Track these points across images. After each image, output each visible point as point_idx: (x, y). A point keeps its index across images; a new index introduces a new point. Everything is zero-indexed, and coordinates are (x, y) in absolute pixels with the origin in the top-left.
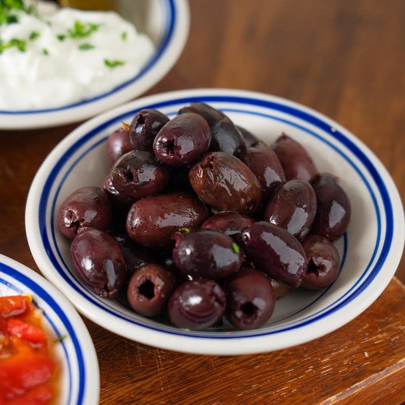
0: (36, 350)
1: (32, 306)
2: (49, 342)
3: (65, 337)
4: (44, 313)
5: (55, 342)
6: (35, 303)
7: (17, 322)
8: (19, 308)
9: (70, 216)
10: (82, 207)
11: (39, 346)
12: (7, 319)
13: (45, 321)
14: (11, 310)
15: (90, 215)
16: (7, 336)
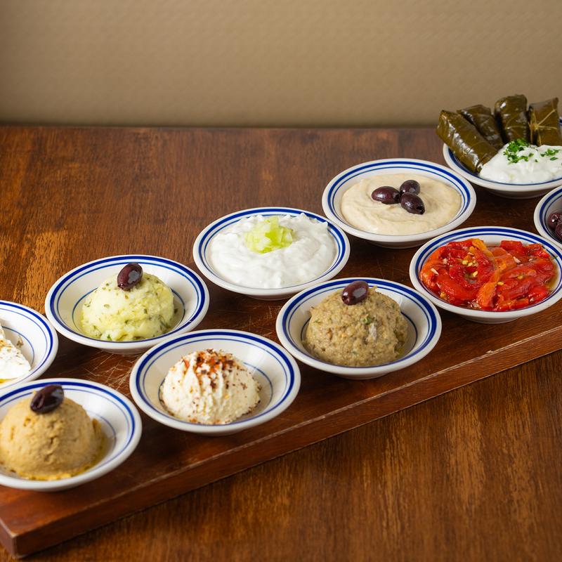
0: (546, 260)
1: (542, 248)
2: (550, 259)
3: (557, 256)
4: (547, 250)
5: (553, 259)
6: (543, 246)
7: (538, 252)
8: (537, 248)
9: (554, 218)
12: (533, 251)
13: (547, 252)
14: (534, 249)
16: (534, 256)
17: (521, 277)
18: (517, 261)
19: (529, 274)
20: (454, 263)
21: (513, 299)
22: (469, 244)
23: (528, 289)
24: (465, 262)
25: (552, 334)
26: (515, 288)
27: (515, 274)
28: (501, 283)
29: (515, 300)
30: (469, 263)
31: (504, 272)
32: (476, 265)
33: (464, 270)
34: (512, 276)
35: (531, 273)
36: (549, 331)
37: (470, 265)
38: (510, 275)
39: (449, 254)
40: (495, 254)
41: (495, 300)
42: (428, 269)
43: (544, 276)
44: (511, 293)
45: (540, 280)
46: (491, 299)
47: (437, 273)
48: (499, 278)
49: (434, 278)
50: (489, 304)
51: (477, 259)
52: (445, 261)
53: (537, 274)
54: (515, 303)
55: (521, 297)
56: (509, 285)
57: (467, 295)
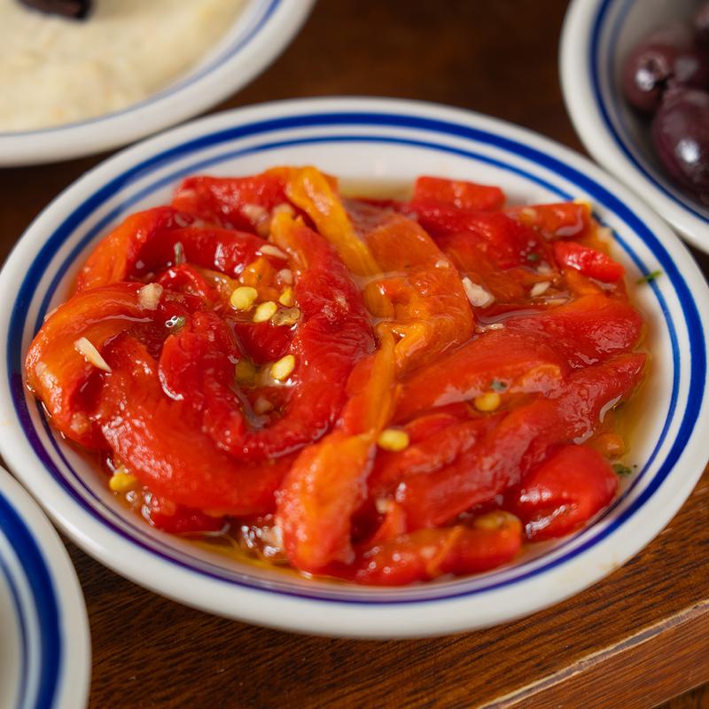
0: (608, 293)
1: (593, 222)
2: (628, 284)
3: (658, 273)
4: (615, 235)
5: (639, 283)
6: (596, 217)
7: (572, 245)
8: (572, 224)
9: (651, 67)
10: (672, 53)
11: (611, 287)
12: (552, 242)
13: (617, 249)
14: (558, 228)
15: (686, 67)
16: (556, 268)
17: (490, 402)
18: (479, 295)
19: (528, 384)
20: (191, 306)
21: (445, 526)
22: (273, 190)
23: (522, 464)
24: (240, 298)
25: (620, 662)
26: (456, 464)
27: (466, 386)
28: (395, 439)
29: (456, 532)
30: (258, 302)
31: (411, 370)
32: (292, 319)
33: (235, 343)
34: (450, 395)
35: (540, 377)
36: (610, 651)
37: (265, 313)
38: (440, 390)
39: (177, 248)
40: (387, 256)
41: (364, 525)
42: (65, 339)
43: (596, 389)
44: (438, 492)
45: (575, 407)
46: (342, 523)
47: (100, 363)
48: (386, 411)
49: (88, 391)
50: (335, 547)
51: (298, 289)
52: (150, 294)
53: (568, 375)
54: (457, 549)
55: (488, 508)
56: (429, 450)
57: (234, 496)
